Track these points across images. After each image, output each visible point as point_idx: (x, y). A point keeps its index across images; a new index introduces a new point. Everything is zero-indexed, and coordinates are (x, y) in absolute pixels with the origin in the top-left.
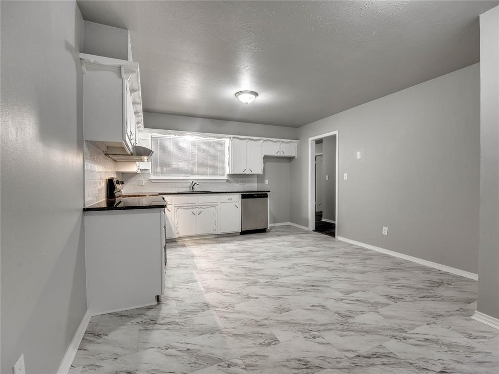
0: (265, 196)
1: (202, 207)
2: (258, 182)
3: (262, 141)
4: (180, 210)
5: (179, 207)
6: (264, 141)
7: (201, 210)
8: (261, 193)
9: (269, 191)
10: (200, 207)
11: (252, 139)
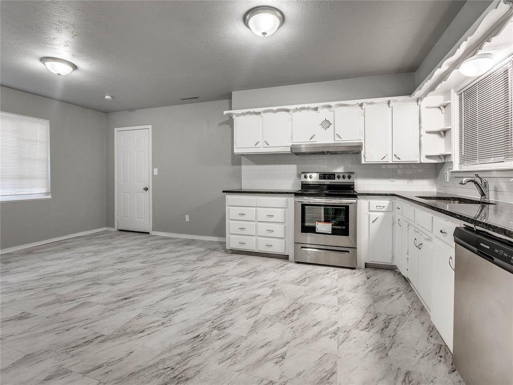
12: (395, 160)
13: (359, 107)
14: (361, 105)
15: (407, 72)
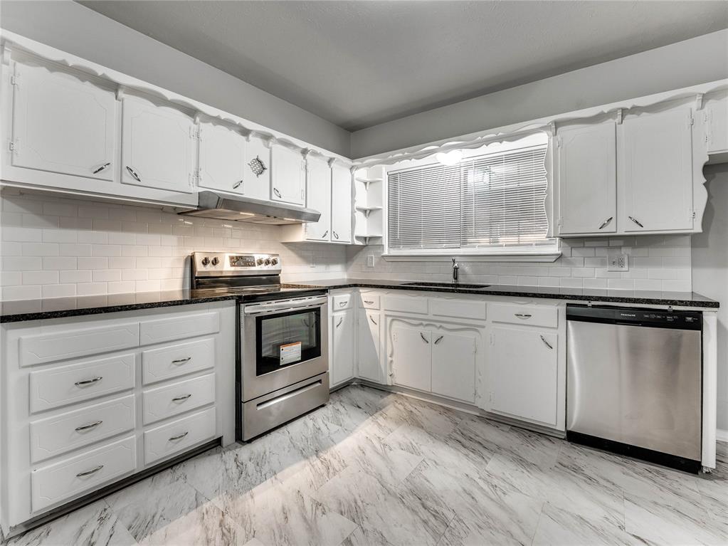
0: (694, 322)
1: (444, 325)
2: (695, 264)
3: (695, 104)
4: (396, 325)
5: (395, 319)
6: (705, 97)
7: (441, 332)
8: (666, 307)
9: (716, 305)
10: (438, 324)
11: (636, 110)
12: (334, 239)
13: (300, 155)
14: (304, 152)
15: (346, 129)
